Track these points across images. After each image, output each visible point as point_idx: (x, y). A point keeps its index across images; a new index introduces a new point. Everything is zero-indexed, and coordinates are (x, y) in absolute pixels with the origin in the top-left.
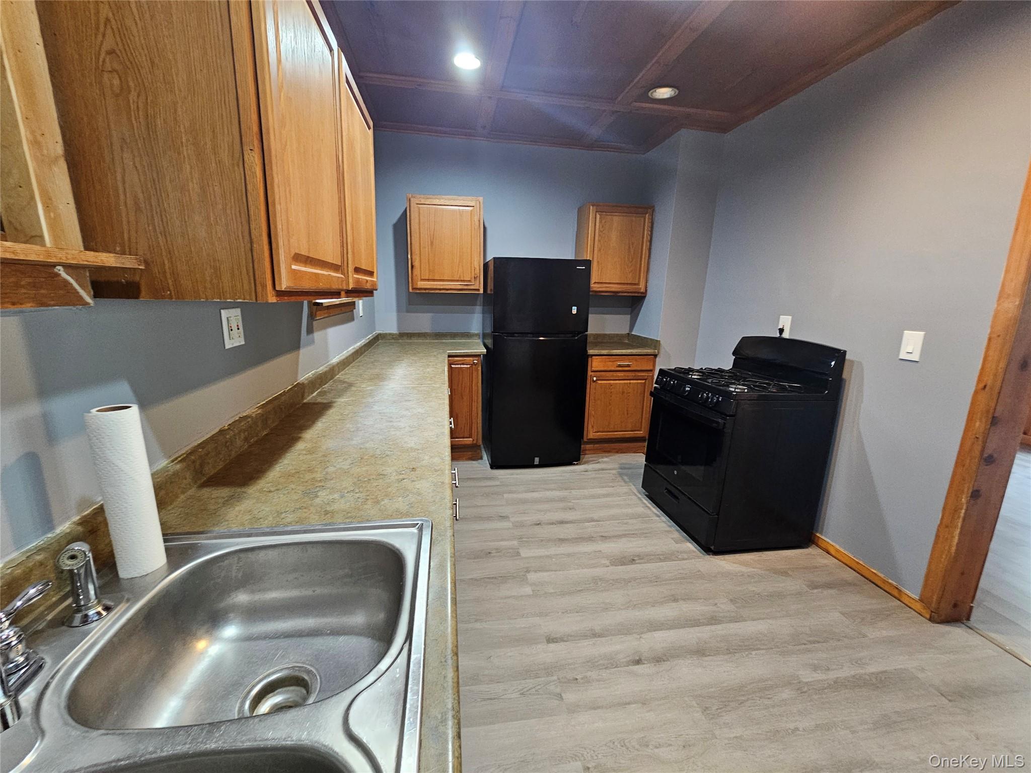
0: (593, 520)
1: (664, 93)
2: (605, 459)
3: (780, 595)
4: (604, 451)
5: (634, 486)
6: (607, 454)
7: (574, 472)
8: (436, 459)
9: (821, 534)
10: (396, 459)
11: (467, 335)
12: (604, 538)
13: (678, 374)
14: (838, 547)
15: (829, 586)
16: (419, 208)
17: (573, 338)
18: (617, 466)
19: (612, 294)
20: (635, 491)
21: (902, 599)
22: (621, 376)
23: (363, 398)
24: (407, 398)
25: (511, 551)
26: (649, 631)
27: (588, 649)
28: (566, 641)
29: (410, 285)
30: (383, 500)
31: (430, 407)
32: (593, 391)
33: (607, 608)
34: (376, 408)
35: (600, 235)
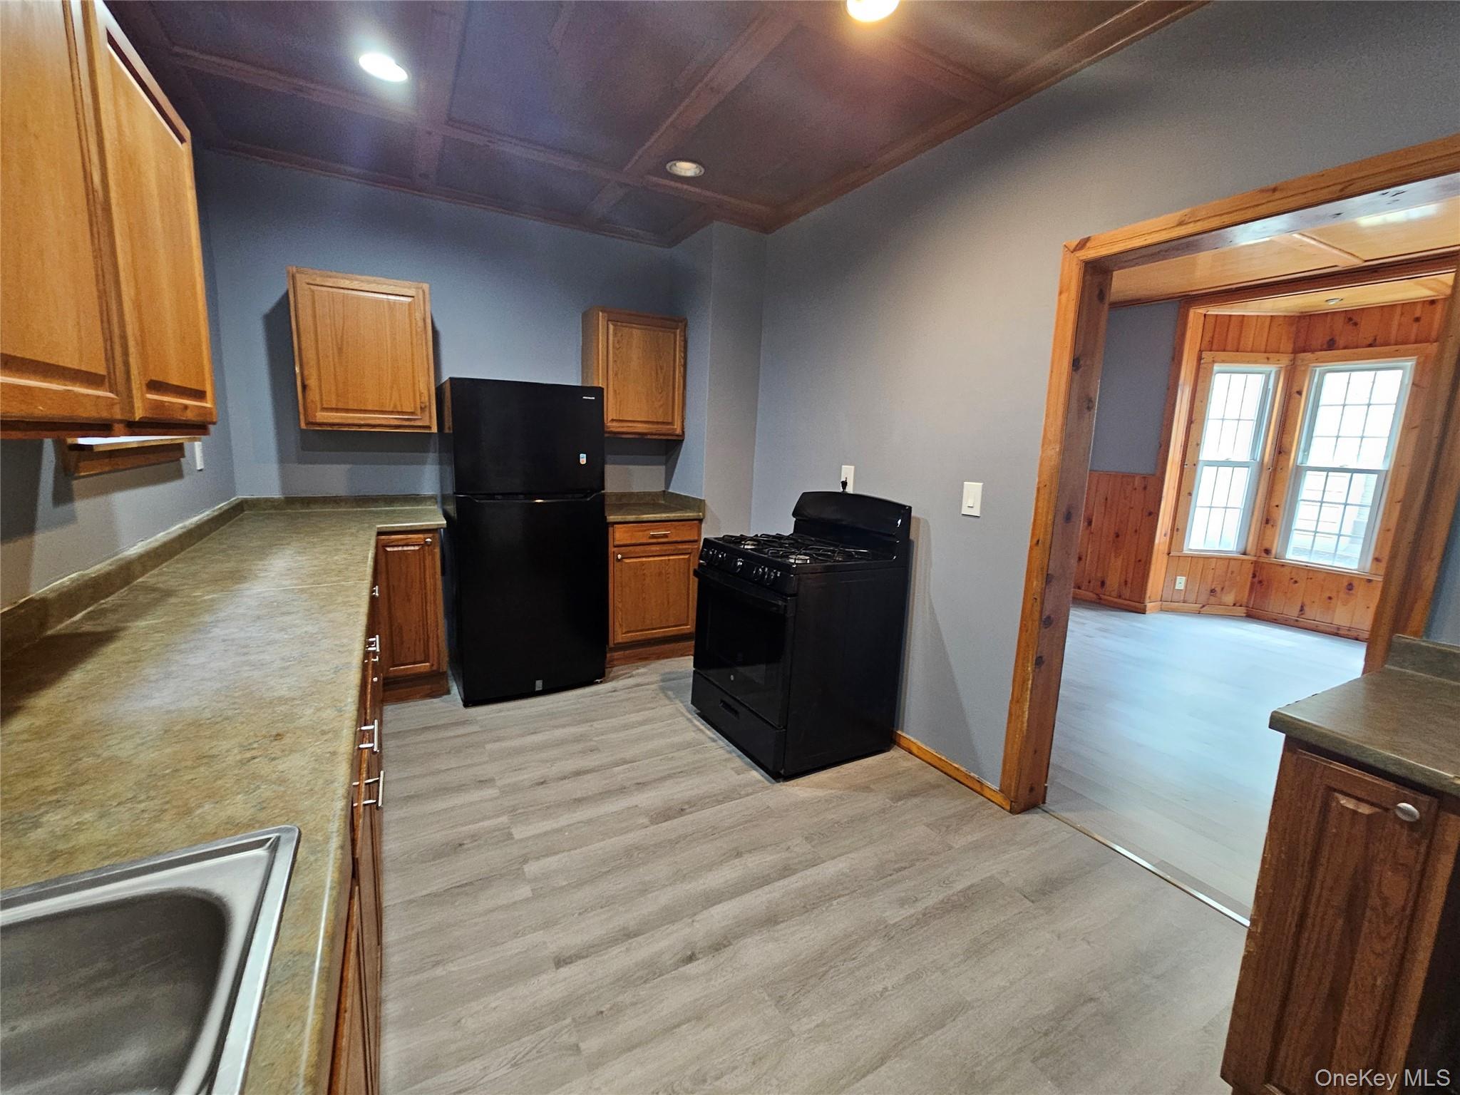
0: (625, 762)
1: (686, 169)
2: (642, 670)
3: (863, 818)
4: (640, 659)
5: (682, 702)
6: (644, 663)
7: (596, 694)
8: (329, 711)
9: (902, 730)
10: (242, 723)
11: (416, 499)
12: (641, 785)
13: (728, 545)
14: (919, 743)
15: (913, 794)
16: (313, 291)
17: (583, 500)
18: (656, 678)
19: (637, 436)
20: (684, 710)
21: (984, 793)
22: (657, 551)
23: (193, 615)
24: (284, 610)
25: (497, 833)
26: (705, 908)
27: (619, 959)
28: (587, 957)
29: (302, 417)
30: (200, 806)
31: (329, 622)
32: (618, 574)
33: (645, 890)
34: (218, 632)
35: (614, 353)
